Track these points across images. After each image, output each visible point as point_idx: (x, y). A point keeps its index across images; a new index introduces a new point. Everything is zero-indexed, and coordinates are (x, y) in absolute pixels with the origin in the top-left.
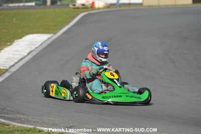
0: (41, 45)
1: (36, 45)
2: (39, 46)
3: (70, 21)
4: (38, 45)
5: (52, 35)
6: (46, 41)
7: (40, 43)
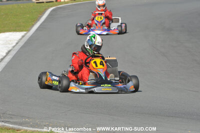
0: (17, 43)
1: (12, 44)
2: (16, 45)
3: (40, 17)
4: (14, 44)
5: (25, 32)
6: (21, 39)
7: (16, 42)
